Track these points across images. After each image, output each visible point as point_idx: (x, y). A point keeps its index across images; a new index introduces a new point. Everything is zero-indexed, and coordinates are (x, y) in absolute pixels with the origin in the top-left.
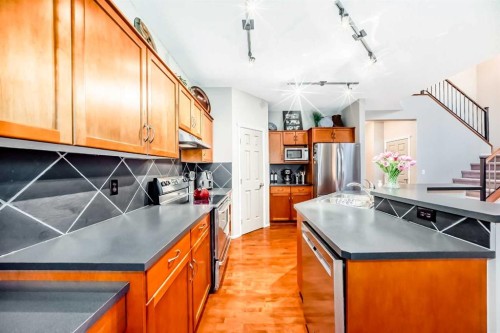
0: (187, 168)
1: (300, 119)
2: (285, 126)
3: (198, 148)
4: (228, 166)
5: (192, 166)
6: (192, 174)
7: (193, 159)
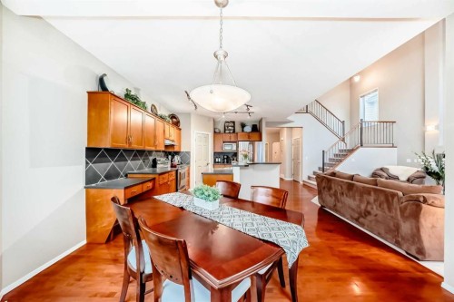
0: (167, 154)
1: (234, 127)
2: (225, 130)
3: (173, 146)
4: (188, 153)
5: (170, 153)
6: (170, 157)
7: (170, 150)
